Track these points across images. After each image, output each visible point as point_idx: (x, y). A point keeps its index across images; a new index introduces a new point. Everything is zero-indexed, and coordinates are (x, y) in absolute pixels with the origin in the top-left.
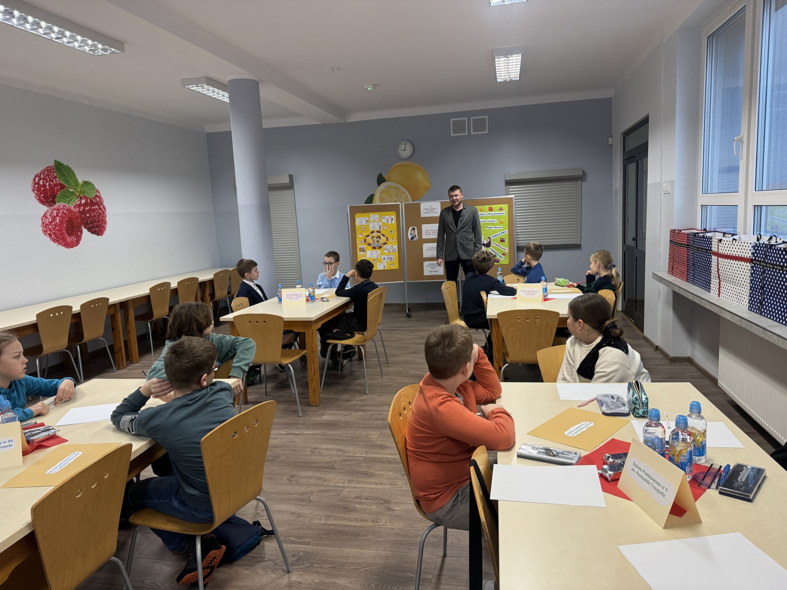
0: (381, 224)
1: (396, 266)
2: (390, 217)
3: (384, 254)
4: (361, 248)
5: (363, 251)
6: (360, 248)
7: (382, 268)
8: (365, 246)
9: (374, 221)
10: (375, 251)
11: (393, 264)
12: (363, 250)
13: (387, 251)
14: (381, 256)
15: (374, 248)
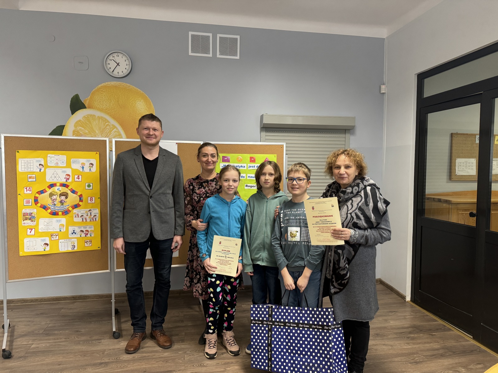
0: (69, 171)
1: (96, 245)
2: (88, 161)
3: (74, 224)
4: (27, 214)
5: (30, 219)
6: (25, 214)
7: (70, 249)
8: (35, 210)
9: (57, 166)
10: (55, 219)
11: (91, 241)
12: (31, 217)
13: (80, 219)
14: (67, 229)
15: (55, 214)
